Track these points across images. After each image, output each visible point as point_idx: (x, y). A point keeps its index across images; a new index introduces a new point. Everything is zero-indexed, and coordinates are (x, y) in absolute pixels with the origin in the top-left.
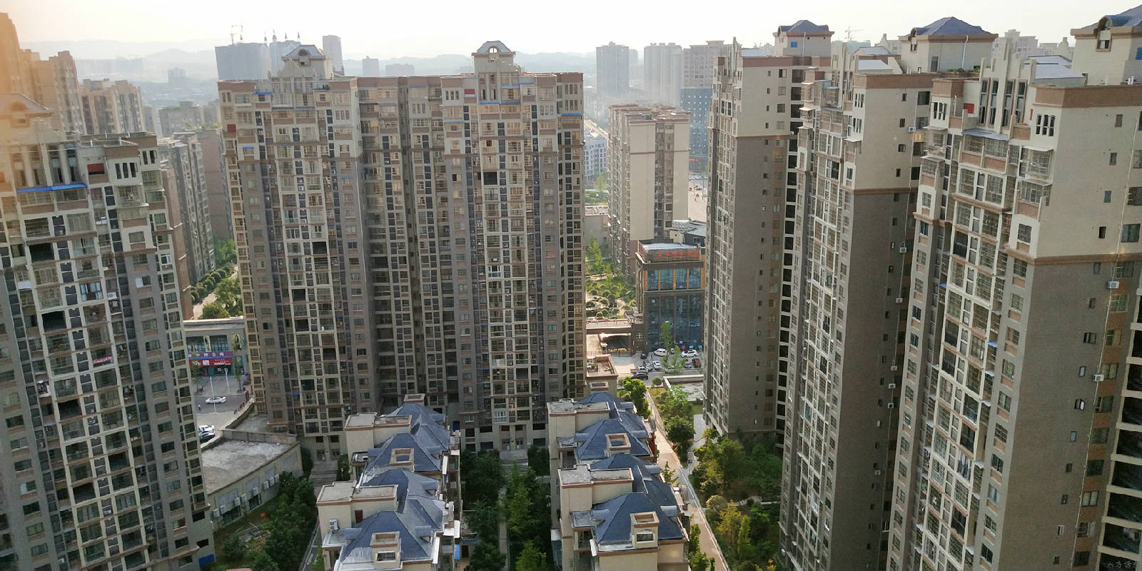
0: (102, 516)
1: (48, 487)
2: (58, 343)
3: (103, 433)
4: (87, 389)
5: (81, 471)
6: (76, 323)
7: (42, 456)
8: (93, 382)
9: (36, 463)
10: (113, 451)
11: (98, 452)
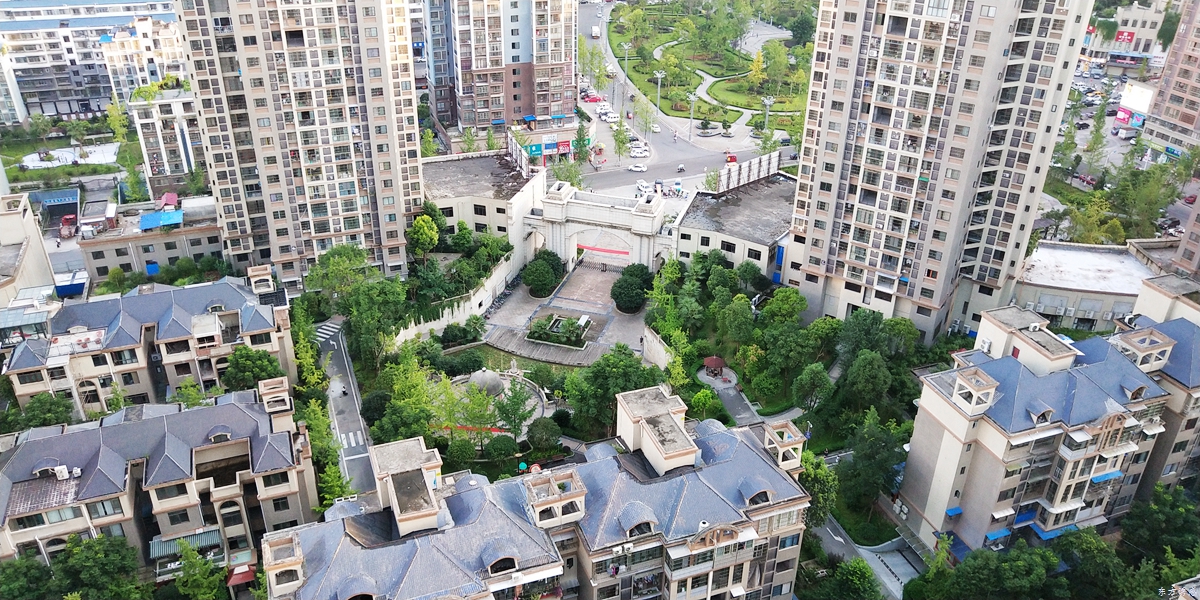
0: (874, 226)
1: (842, 177)
2: (893, 49)
3: (900, 152)
4: (901, 104)
5: (872, 178)
6: (913, 36)
7: (847, 147)
8: (909, 99)
9: (841, 149)
10: (904, 173)
11: (890, 168)
